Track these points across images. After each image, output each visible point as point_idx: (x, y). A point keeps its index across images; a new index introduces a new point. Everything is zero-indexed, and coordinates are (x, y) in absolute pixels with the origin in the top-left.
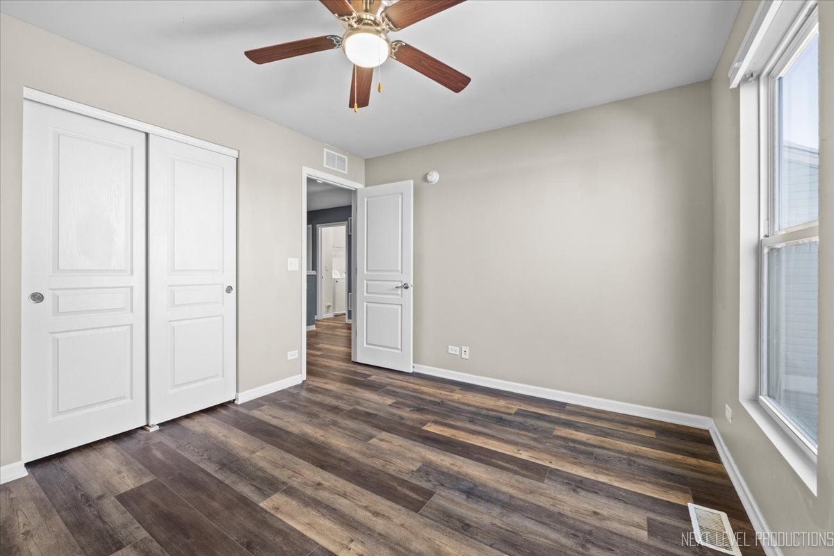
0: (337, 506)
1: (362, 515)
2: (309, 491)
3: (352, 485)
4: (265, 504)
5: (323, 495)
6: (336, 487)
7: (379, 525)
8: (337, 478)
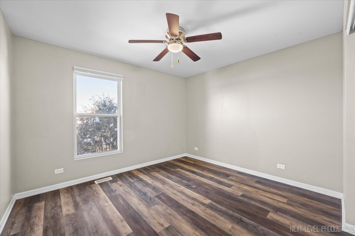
0: (186, 197)
1: (179, 194)
2: (196, 203)
3: (181, 203)
4: (210, 201)
5: (191, 201)
6: (187, 203)
7: (175, 192)
8: (186, 206)
